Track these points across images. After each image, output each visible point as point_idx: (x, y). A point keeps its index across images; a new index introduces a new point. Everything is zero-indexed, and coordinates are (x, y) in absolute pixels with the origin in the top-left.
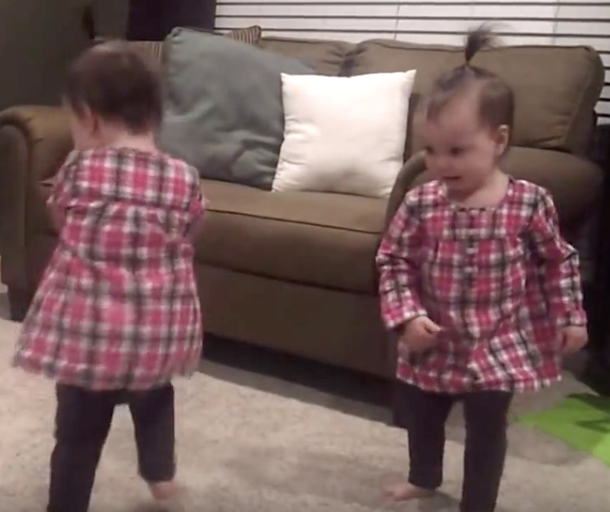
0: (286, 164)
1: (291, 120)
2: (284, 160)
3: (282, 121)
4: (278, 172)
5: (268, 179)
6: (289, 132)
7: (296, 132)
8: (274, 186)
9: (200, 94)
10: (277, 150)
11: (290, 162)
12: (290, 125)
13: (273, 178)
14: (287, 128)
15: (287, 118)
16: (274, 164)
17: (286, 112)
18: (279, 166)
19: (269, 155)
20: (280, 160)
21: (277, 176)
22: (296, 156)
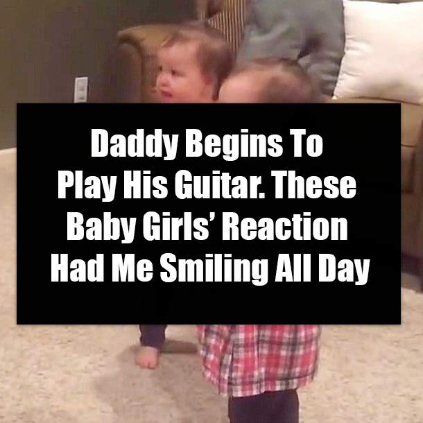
0: (345, 75)
1: (350, 39)
2: (344, 72)
3: (344, 40)
4: (339, 81)
5: (330, 87)
6: (348, 49)
7: (353, 49)
8: (335, 93)
9: (279, 19)
10: (339, 62)
11: (348, 74)
12: (349, 43)
13: (335, 86)
14: (347, 44)
15: (347, 37)
16: (336, 73)
17: (346, 32)
18: (340, 76)
19: (333, 66)
20: (341, 72)
21: (338, 84)
22: (352, 69)
